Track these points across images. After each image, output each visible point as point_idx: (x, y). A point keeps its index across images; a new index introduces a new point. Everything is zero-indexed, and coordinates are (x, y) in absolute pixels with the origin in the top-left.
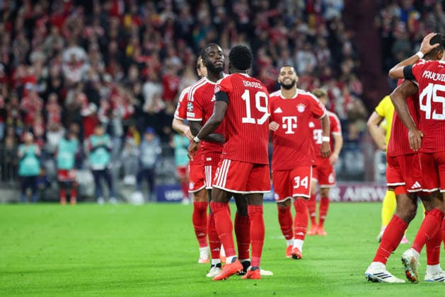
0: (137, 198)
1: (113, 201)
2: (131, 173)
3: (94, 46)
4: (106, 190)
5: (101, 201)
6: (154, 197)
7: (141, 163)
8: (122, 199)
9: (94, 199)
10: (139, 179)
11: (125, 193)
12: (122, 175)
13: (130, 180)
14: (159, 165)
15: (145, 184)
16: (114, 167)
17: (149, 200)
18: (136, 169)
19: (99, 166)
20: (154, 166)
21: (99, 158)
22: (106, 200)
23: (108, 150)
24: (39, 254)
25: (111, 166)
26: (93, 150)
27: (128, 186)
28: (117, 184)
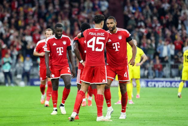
0: (22, 84)
1: (12, 85)
2: (20, 74)
4: (9, 81)
5: (7, 85)
6: (29, 84)
7: (24, 69)
8: (16, 84)
9: (4, 84)
10: (23, 76)
11: (17, 82)
12: (16, 74)
13: (19, 76)
14: (31, 71)
15: (26, 78)
16: (13, 71)
17: (27, 85)
18: (22, 72)
19: (7, 70)
20: (29, 71)
21: (6, 67)
22: (9, 84)
23: (10, 64)
25: (11, 71)
26: (4, 64)
27: (18, 79)
28: (14, 78)
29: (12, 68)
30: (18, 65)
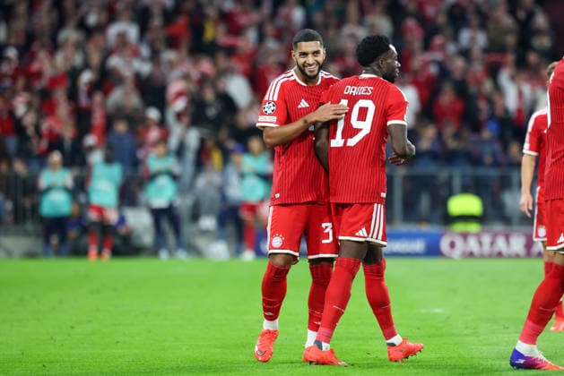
0: (219, 249)
1: (182, 255)
2: (209, 213)
3: (157, 22)
4: (171, 239)
5: (164, 255)
7: (224, 197)
8: (195, 251)
9: (154, 251)
10: (222, 222)
11: (201, 242)
12: (195, 216)
13: (208, 223)
15: (231, 229)
16: (184, 204)
18: (218, 205)
19: (160, 202)
21: (160, 190)
23: (175, 178)
24: (69, 335)
25: (178, 202)
27: (204, 233)
28: (187, 229)
29: (181, 191)
30: (202, 182)
